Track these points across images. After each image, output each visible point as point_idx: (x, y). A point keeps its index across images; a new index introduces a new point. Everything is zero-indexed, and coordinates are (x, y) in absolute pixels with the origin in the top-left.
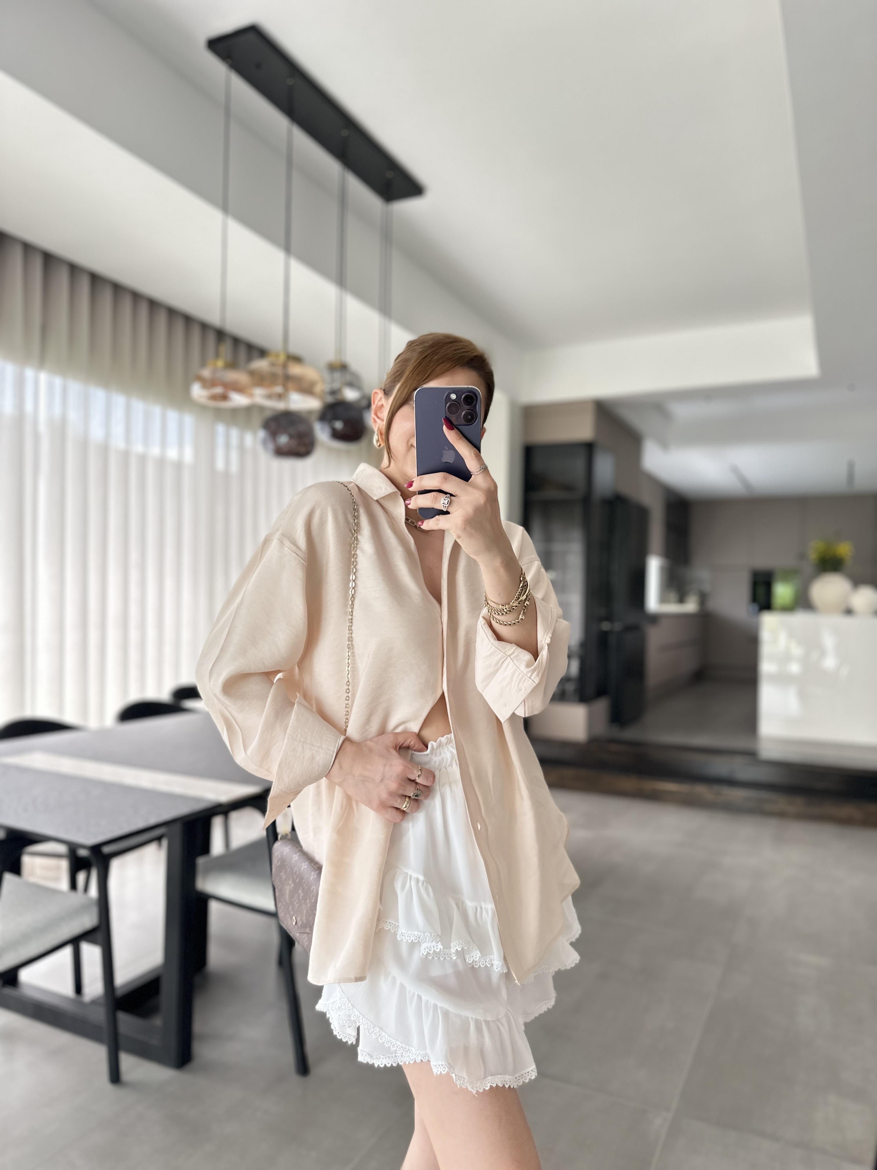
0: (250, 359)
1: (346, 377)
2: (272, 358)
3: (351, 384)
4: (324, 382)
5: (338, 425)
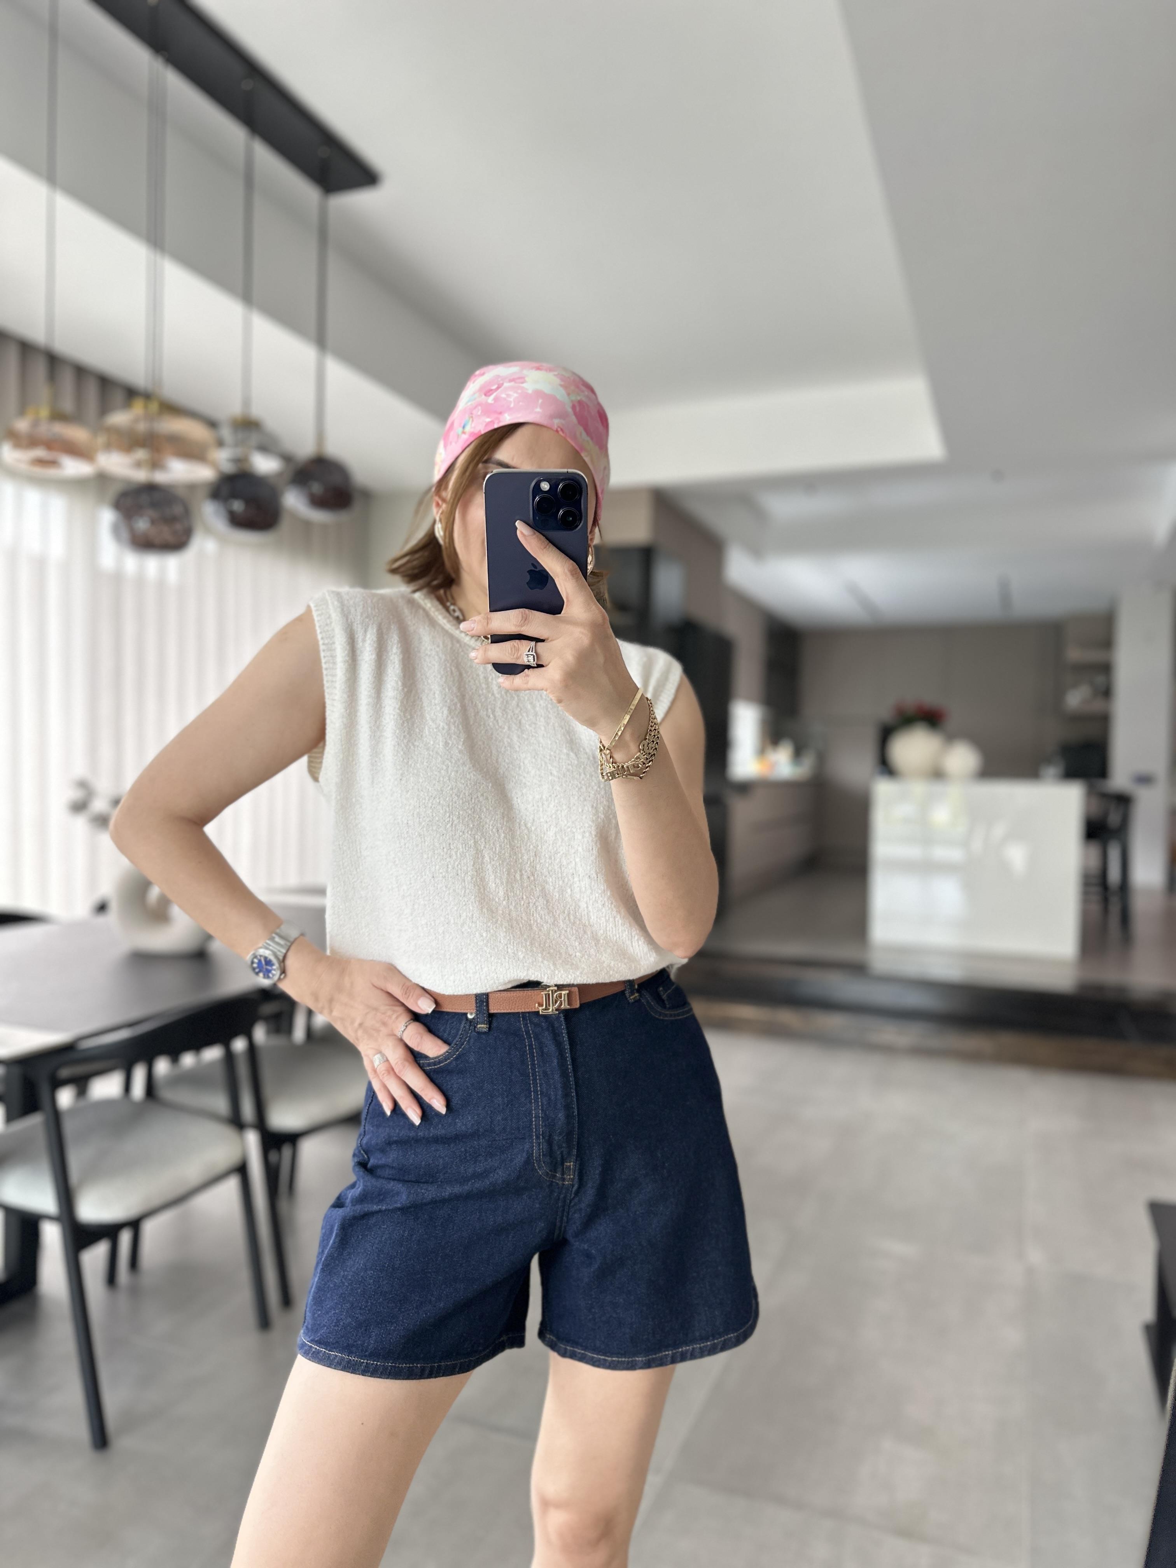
0: (104, 409)
1: (254, 438)
2: (138, 408)
3: (264, 449)
4: (220, 443)
5: (238, 506)
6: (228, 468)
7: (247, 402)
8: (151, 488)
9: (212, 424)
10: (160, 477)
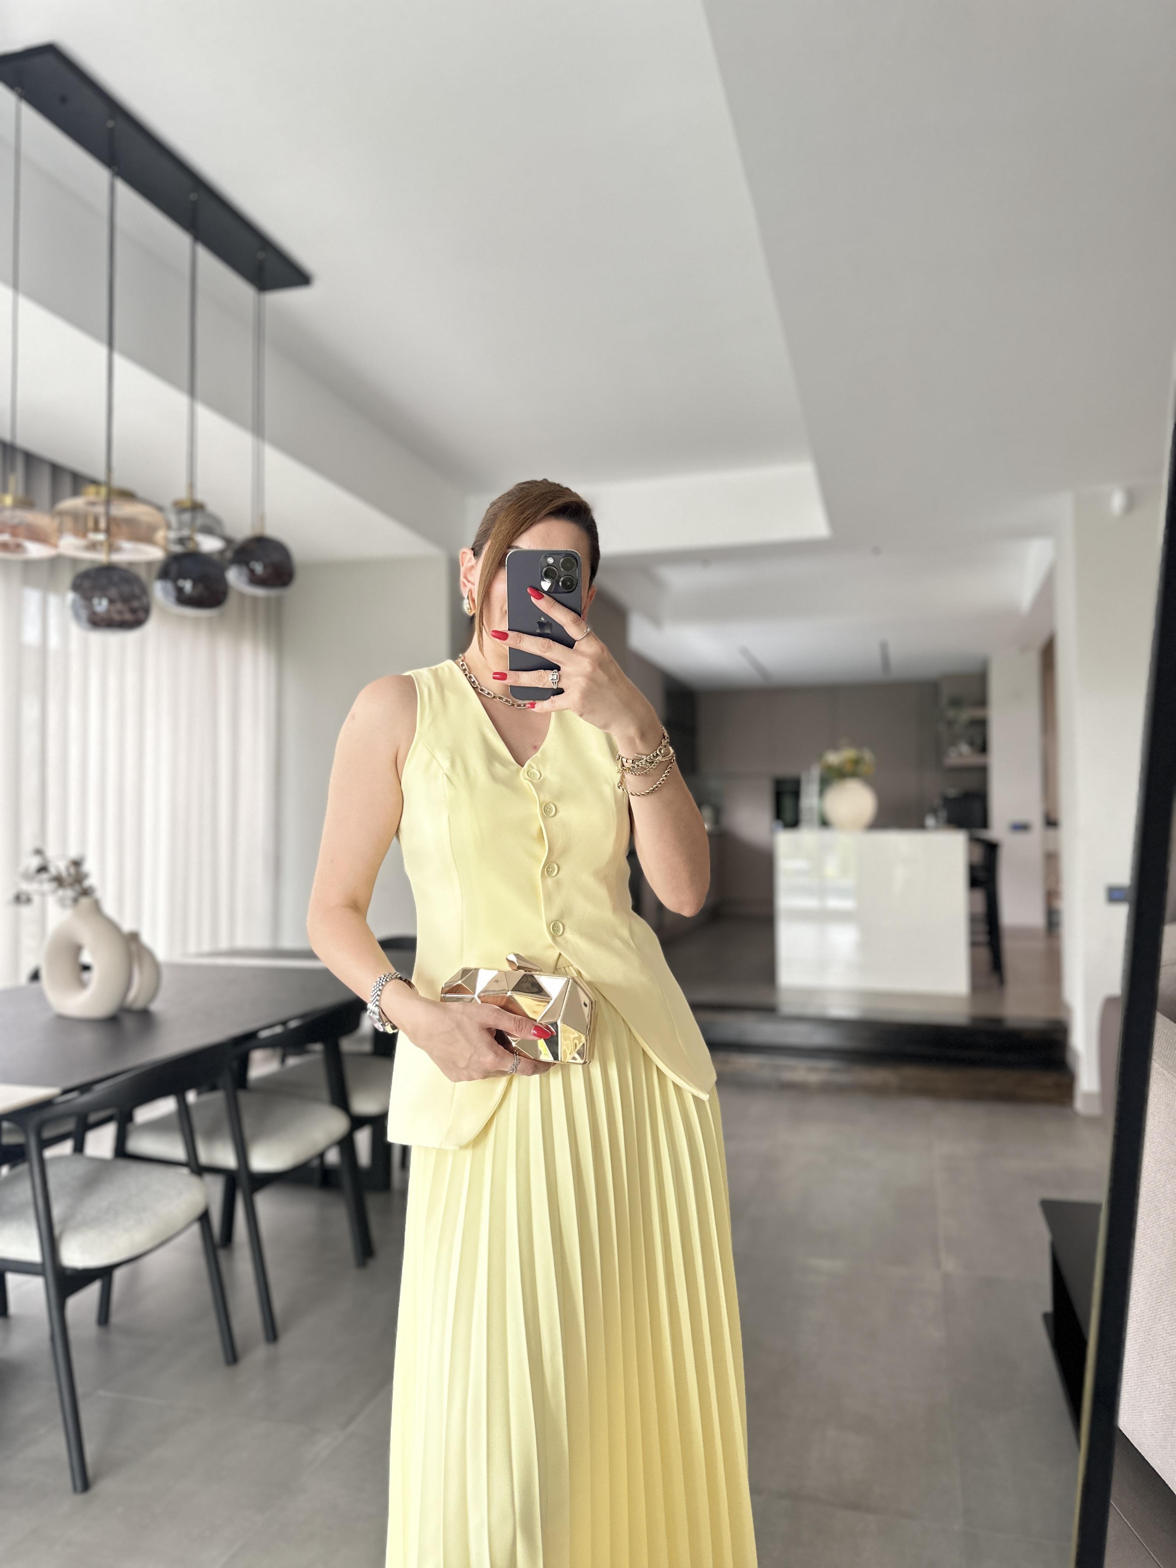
0: (56, 495)
1: (200, 521)
2: (91, 494)
3: (208, 531)
4: (169, 527)
5: (187, 586)
6: (177, 549)
7: (191, 486)
8: (109, 569)
9: (160, 509)
10: (117, 558)
